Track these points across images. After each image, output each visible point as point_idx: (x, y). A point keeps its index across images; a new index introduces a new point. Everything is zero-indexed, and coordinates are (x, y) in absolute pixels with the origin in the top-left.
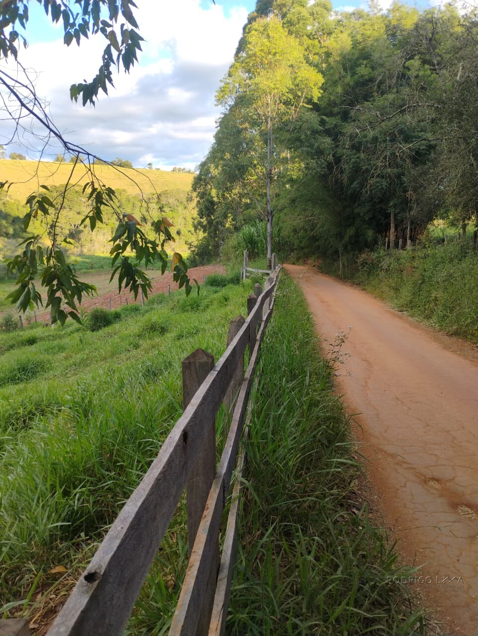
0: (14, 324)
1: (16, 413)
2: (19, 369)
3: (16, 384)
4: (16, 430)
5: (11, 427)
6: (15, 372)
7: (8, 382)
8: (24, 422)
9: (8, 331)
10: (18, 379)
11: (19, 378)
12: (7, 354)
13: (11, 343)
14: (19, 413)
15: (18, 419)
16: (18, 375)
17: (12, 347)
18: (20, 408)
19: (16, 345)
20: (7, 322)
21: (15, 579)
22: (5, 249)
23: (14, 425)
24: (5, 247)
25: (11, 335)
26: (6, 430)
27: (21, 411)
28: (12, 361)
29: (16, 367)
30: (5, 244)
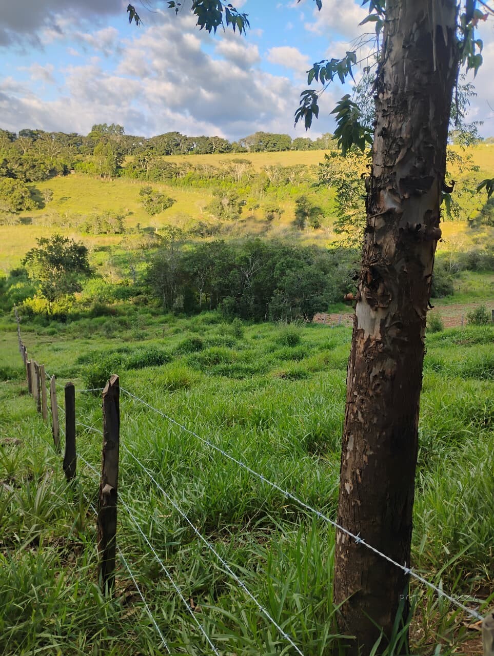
0: (486, 318)
1: (480, 410)
2: (485, 365)
3: (481, 380)
4: (476, 427)
5: (472, 422)
6: (481, 368)
7: (472, 375)
8: (486, 421)
9: (478, 323)
10: (482, 375)
11: (484, 374)
12: (474, 347)
13: (480, 336)
14: (482, 411)
15: (479, 416)
16: (484, 371)
17: (479, 341)
18: (484, 406)
19: (484, 340)
20: (478, 315)
21: (466, 574)
22: (490, 239)
23: (475, 421)
24: (490, 236)
25: (481, 328)
26: (468, 423)
27: (485, 409)
28: (480, 355)
29: (483, 363)
30: (491, 234)
